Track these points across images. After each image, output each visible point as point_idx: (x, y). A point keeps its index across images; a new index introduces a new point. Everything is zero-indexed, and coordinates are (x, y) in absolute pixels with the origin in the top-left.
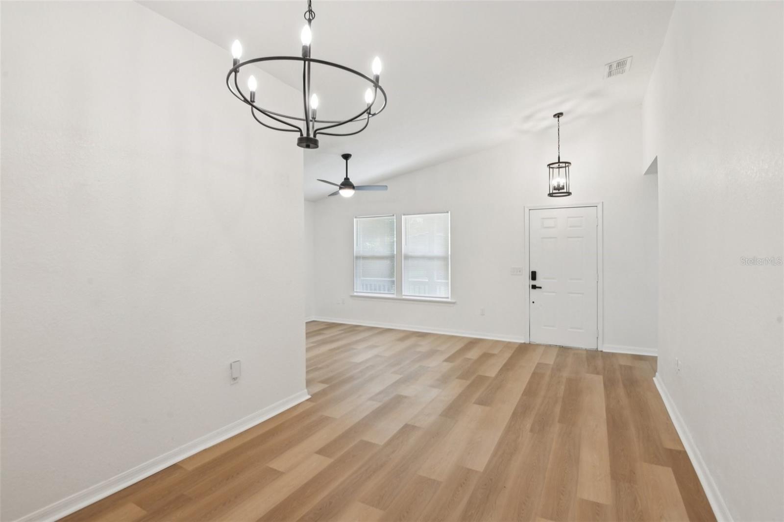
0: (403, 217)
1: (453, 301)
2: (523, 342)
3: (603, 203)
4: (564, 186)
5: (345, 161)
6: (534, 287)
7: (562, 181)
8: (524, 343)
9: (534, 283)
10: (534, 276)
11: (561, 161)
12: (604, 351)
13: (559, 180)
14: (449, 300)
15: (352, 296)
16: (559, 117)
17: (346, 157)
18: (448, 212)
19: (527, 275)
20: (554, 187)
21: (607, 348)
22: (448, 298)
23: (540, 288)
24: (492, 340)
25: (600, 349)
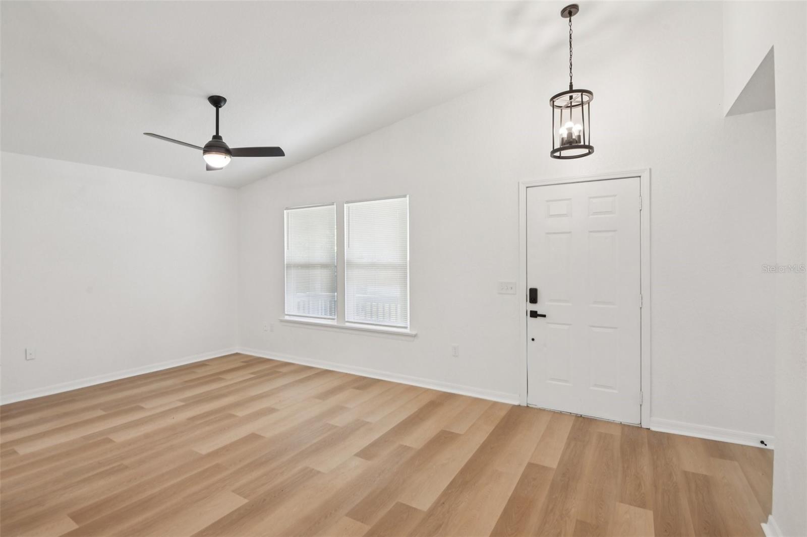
0: (345, 205)
1: (414, 333)
2: (517, 403)
3: (650, 169)
4: (579, 136)
5: (215, 109)
6: (534, 314)
7: (576, 129)
8: (519, 406)
9: (533, 307)
10: (533, 296)
11: (574, 89)
12: (653, 429)
13: (571, 126)
14: (407, 331)
15: (282, 321)
16: (570, 14)
17: (217, 101)
18: (405, 196)
19: (524, 295)
20: (563, 139)
21: (658, 425)
22: (406, 328)
23: (544, 316)
24: (470, 397)
25: (644, 426)
